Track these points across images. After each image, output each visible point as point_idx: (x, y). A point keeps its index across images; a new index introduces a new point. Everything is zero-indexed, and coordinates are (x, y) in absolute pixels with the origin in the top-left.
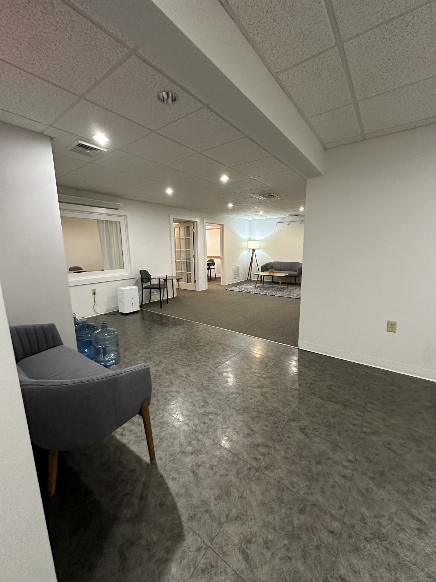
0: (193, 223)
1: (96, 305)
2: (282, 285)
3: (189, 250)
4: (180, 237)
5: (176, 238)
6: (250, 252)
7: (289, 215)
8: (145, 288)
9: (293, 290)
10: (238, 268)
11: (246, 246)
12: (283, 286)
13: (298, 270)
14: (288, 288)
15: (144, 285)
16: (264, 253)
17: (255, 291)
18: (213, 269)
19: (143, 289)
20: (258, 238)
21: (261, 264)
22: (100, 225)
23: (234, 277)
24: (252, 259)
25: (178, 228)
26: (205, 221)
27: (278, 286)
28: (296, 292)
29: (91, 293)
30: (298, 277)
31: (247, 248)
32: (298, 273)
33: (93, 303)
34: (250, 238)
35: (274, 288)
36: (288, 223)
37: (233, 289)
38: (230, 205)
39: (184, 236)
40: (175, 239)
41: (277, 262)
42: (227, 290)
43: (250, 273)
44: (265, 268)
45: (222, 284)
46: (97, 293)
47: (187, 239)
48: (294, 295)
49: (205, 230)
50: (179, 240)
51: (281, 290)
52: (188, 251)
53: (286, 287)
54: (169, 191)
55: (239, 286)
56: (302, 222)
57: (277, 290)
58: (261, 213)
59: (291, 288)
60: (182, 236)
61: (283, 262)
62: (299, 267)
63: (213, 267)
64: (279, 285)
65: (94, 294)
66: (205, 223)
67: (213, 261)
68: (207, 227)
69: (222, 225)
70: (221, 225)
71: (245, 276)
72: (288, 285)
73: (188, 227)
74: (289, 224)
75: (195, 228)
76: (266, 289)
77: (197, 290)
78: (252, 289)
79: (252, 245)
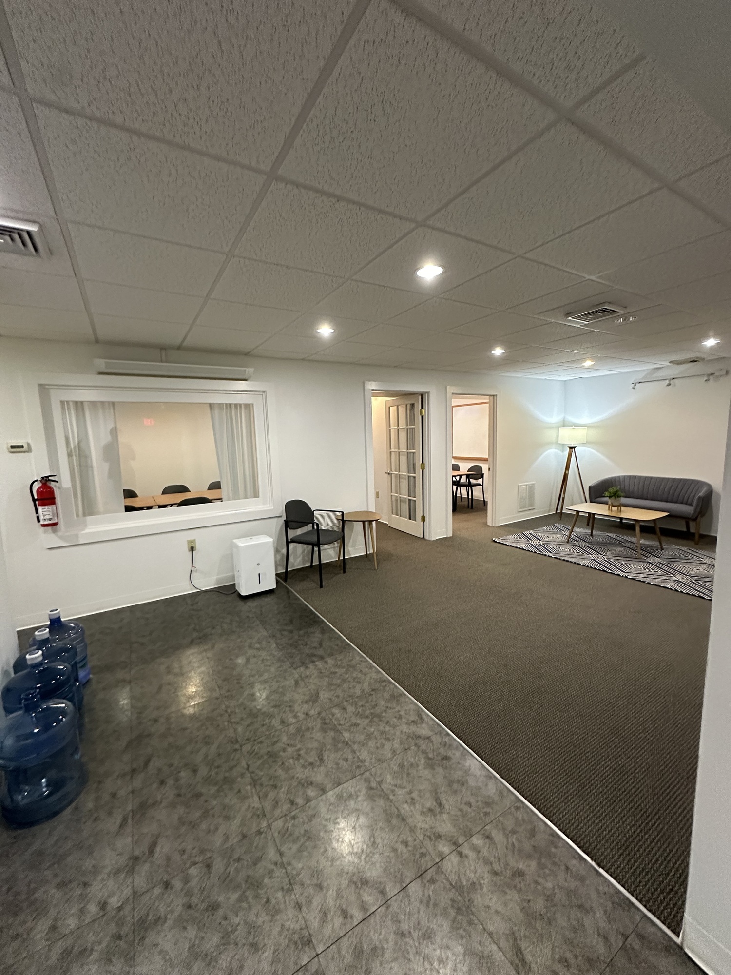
0: (422, 395)
1: (196, 571)
2: (642, 537)
3: (414, 453)
4: (398, 426)
5: (391, 427)
6: (563, 451)
7: (671, 362)
8: (293, 541)
9: (680, 559)
10: (531, 487)
11: (554, 440)
12: (647, 543)
13: (695, 503)
14: (662, 549)
15: (292, 534)
16: (599, 454)
17: (566, 551)
18: (480, 485)
19: (288, 543)
20: (586, 419)
21: (591, 480)
22: (216, 412)
23: (521, 508)
24: (567, 468)
25: (396, 407)
26: (450, 390)
27: (630, 539)
28: (688, 568)
29: (186, 548)
30: (695, 520)
31: (557, 442)
32: (696, 509)
33: (190, 568)
34: (564, 421)
35: (620, 544)
36: (667, 382)
37: (511, 539)
38: (498, 352)
39: (405, 424)
40: (390, 430)
41: (635, 477)
42: (495, 541)
43: (561, 499)
44: (597, 493)
45: (489, 523)
46: (198, 546)
47: (410, 429)
48: (679, 577)
49: (449, 409)
50: (397, 430)
51: (643, 553)
52: (412, 454)
53: (655, 543)
54: (325, 330)
55: (527, 533)
56: (711, 377)
57: (630, 552)
58: (588, 363)
59: (673, 549)
60: (402, 425)
61: (651, 478)
62: (701, 494)
63: (480, 481)
64: (635, 536)
65: (192, 549)
66: (449, 394)
67: (481, 468)
68: (455, 402)
69: (493, 396)
70: (490, 396)
71: (550, 504)
72: (663, 538)
73: (413, 405)
74: (669, 384)
75: (426, 405)
76: (598, 548)
77: (427, 537)
78: (558, 543)
79: (568, 436)
